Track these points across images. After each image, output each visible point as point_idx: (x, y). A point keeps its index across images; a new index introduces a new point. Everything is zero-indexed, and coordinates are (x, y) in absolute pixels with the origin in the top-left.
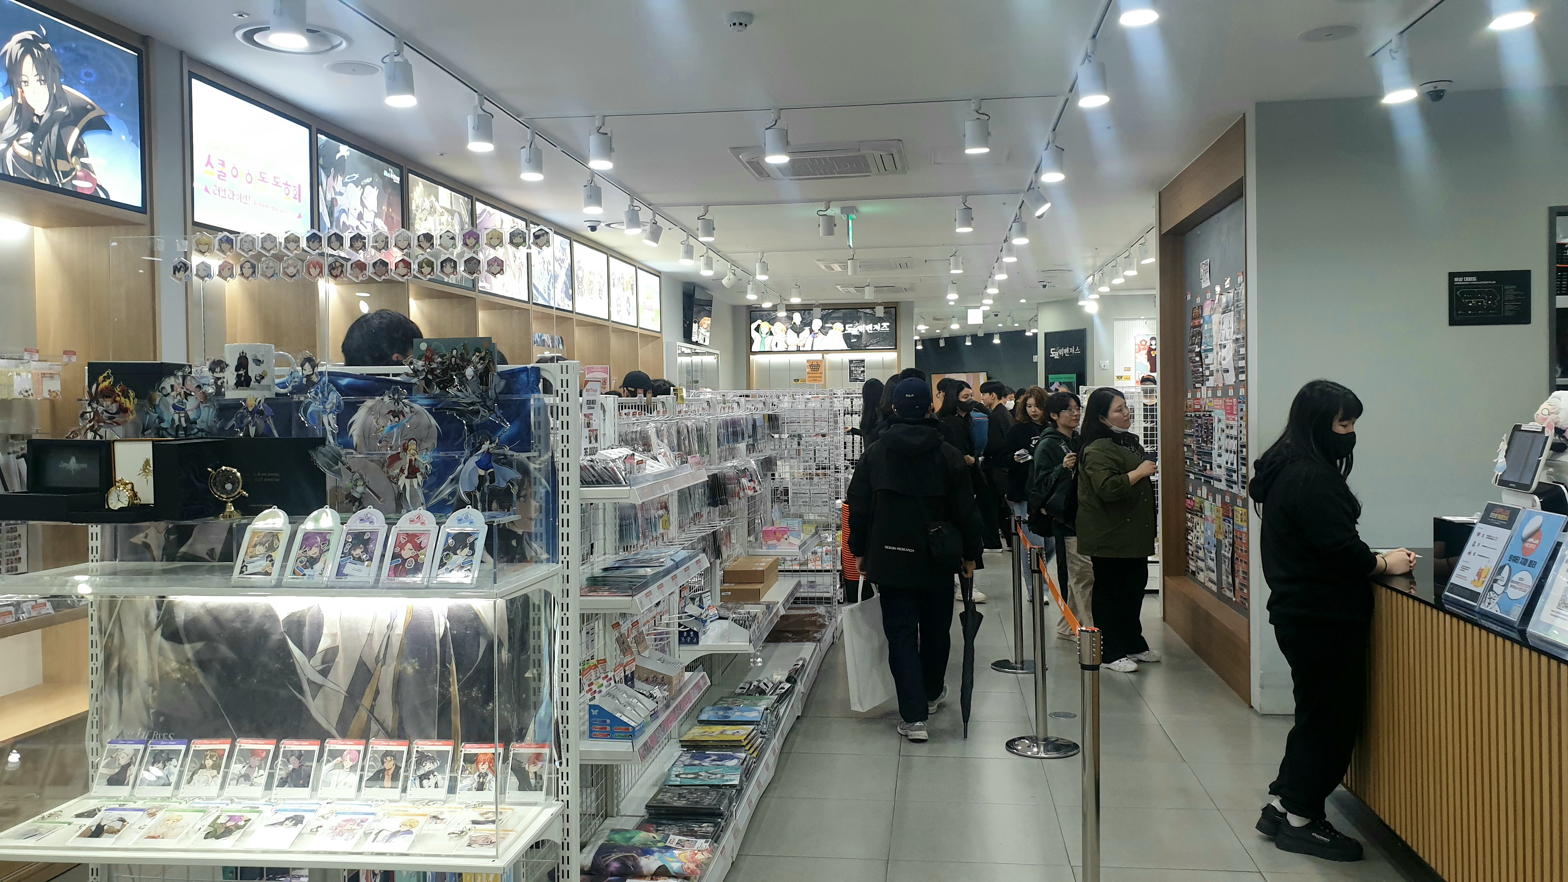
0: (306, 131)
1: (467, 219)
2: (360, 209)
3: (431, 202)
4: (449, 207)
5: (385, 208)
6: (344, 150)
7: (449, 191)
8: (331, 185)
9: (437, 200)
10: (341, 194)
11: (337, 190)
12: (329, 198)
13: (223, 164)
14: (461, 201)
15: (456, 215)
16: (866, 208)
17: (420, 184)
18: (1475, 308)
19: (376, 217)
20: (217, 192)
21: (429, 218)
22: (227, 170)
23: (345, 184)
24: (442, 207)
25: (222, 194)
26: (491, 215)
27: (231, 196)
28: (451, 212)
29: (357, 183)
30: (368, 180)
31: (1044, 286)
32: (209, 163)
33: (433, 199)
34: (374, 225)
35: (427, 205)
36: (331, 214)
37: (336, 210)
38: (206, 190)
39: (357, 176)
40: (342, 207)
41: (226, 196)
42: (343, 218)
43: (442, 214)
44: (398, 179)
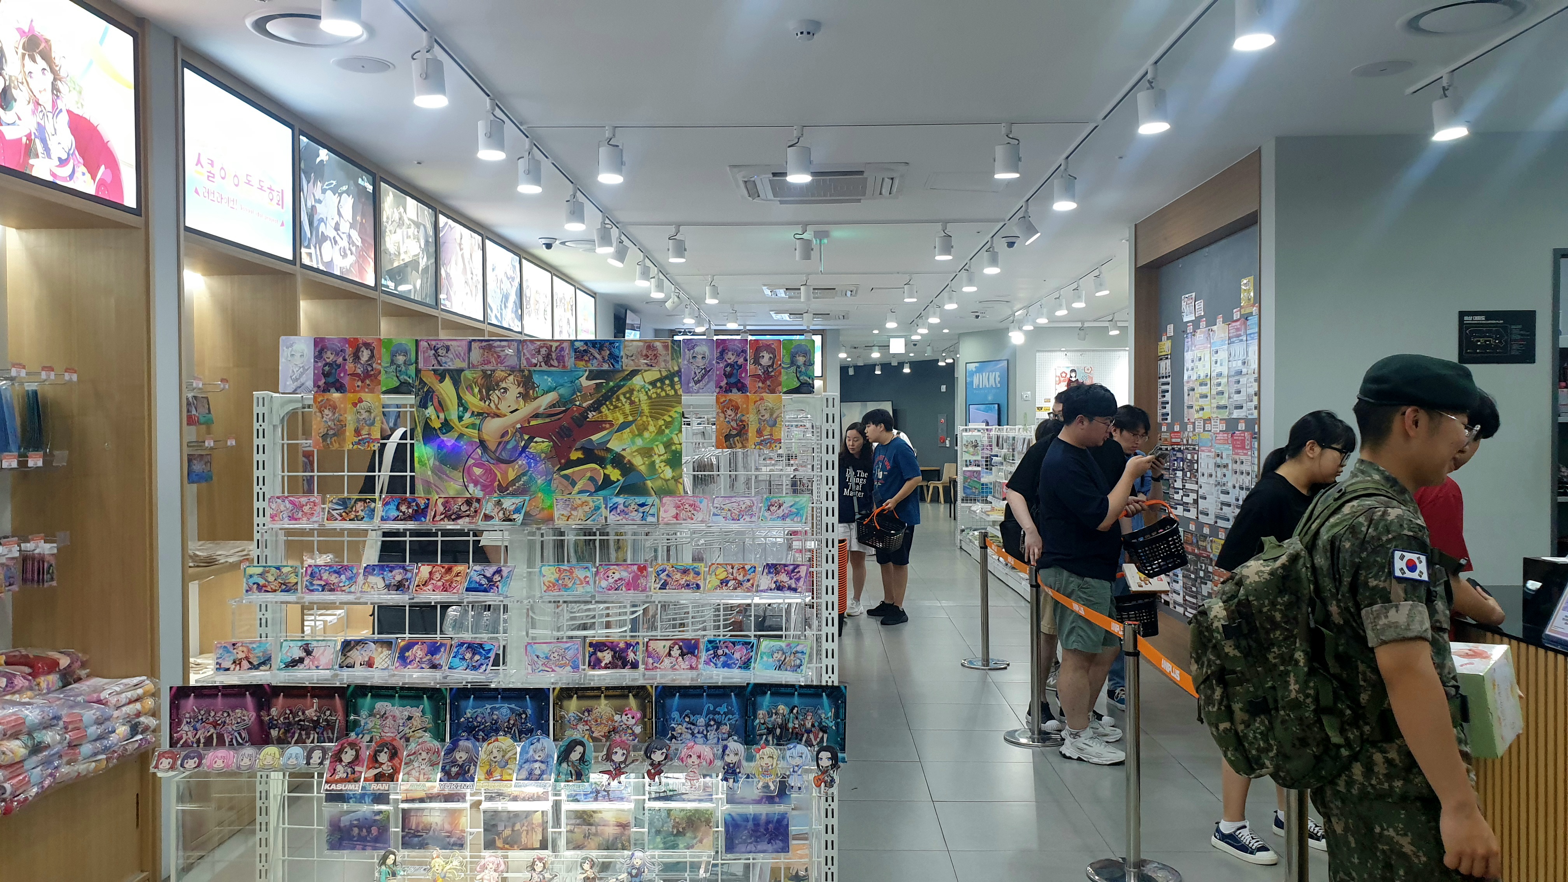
0: (288, 132)
1: (431, 232)
2: (337, 218)
3: (400, 213)
4: (416, 219)
5: (358, 218)
6: (324, 154)
7: (415, 202)
8: (313, 191)
9: (405, 211)
10: (320, 202)
11: (317, 197)
12: (309, 205)
13: (212, 164)
14: (426, 212)
15: (422, 228)
16: (839, 233)
17: (391, 193)
18: (1484, 347)
19: (351, 228)
20: (206, 195)
21: (398, 230)
22: (216, 170)
23: (324, 191)
24: (409, 219)
25: (211, 197)
26: (452, 229)
27: (219, 200)
28: (417, 225)
29: (334, 191)
30: (345, 188)
31: (977, 317)
32: (199, 162)
33: (402, 210)
34: (349, 236)
35: (396, 217)
36: (311, 223)
37: (316, 218)
38: (197, 192)
39: (334, 183)
40: (321, 216)
41: (215, 199)
42: (322, 228)
43: (409, 227)
44: (371, 187)
